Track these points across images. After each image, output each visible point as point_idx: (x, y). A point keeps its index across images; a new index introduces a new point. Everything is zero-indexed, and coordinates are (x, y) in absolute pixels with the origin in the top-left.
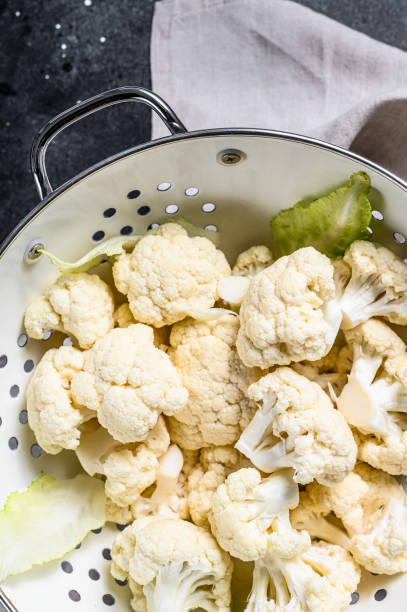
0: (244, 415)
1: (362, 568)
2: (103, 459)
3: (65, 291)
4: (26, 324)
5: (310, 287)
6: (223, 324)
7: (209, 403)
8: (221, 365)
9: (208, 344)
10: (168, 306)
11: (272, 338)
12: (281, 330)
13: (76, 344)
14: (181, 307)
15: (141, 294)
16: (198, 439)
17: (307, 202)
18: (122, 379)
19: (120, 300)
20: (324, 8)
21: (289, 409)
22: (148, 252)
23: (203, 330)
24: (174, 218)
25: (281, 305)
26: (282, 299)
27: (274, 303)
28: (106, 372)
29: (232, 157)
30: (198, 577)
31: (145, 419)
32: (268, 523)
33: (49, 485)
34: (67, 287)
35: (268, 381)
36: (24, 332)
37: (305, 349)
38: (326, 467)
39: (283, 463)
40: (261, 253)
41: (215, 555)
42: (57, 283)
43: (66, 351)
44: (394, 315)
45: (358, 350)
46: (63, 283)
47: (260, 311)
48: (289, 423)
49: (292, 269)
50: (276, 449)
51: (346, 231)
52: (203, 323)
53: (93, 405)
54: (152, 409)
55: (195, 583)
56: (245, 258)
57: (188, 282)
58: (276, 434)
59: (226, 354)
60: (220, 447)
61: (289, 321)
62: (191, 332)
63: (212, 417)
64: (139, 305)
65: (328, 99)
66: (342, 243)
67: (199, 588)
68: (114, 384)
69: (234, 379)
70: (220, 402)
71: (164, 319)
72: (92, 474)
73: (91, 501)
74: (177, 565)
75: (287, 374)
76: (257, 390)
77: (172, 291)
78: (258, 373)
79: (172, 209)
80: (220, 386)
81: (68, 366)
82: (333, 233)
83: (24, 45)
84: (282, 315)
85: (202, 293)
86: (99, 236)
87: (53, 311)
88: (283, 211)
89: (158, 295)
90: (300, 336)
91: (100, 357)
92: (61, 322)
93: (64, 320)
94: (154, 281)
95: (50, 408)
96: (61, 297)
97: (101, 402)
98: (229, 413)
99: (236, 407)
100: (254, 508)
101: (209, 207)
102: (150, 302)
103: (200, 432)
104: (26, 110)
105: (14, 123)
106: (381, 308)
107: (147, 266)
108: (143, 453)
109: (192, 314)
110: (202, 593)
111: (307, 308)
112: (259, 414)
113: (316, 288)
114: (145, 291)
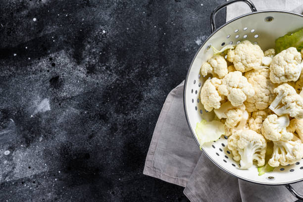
0: (271, 99)
2: (226, 113)
3: (216, 61)
4: (203, 70)
5: (294, 59)
6: (264, 71)
7: (260, 95)
8: (264, 83)
9: (261, 77)
10: (248, 65)
11: (283, 72)
12: (287, 71)
13: (217, 76)
14: (251, 65)
15: (239, 61)
16: (254, 108)
17: (289, 34)
18: (236, 86)
19: (230, 64)
21: (288, 95)
22: (241, 48)
23: (257, 73)
24: (246, 39)
25: (286, 63)
26: (287, 61)
27: (284, 63)
28: (231, 84)
29: (270, 19)
30: (258, 147)
32: (280, 130)
33: (205, 122)
34: (215, 59)
35: (281, 87)
36: (200, 73)
37: (293, 77)
38: (300, 112)
39: (285, 112)
40: (273, 51)
41: (264, 140)
42: (213, 58)
43: (215, 79)
47: (279, 65)
48: (288, 99)
49: (288, 53)
50: (283, 108)
52: (257, 71)
53: (226, 94)
55: (256, 150)
56: (267, 52)
57: (254, 58)
58: (283, 103)
59: (265, 80)
60: (261, 110)
61: (289, 67)
62: (253, 74)
63: (260, 100)
64: (238, 65)
67: (256, 153)
68: (233, 87)
69: (268, 87)
70: (264, 94)
71: (245, 69)
72: (220, 118)
74: (252, 142)
75: (287, 85)
76: (278, 90)
77: (249, 60)
78: (277, 85)
79: (245, 36)
80: (264, 90)
81: (216, 83)
84: (287, 66)
85: (258, 61)
86: (223, 44)
87: (212, 66)
88: (280, 37)
89: (245, 62)
90: (293, 72)
91: (228, 80)
92: (213, 70)
93: (215, 69)
94: (244, 57)
95: (213, 95)
96: (214, 62)
97: (229, 93)
98: (266, 98)
99: (268, 96)
100: (276, 126)
101: (256, 36)
102: (242, 64)
103: (255, 105)
107: (241, 53)
108: (238, 110)
109: (255, 68)
110: (256, 154)
111: (294, 65)
112: (277, 98)
113: (296, 59)
114: (240, 61)
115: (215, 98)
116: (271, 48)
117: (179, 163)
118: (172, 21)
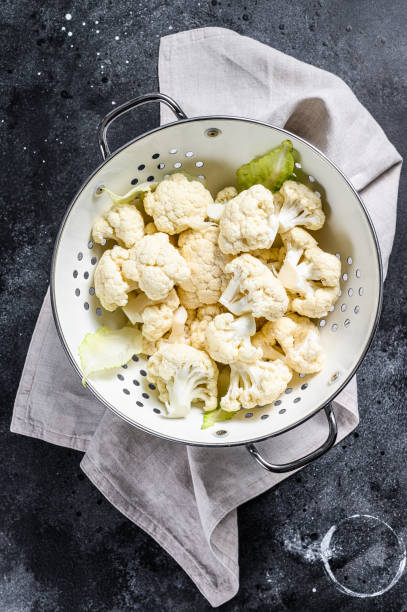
0: (224, 284)
1: (293, 371)
2: (141, 313)
3: (117, 215)
4: (94, 234)
5: (260, 207)
6: (210, 231)
7: (203, 277)
8: (209, 255)
9: (201, 244)
10: (178, 221)
11: (238, 234)
12: (243, 231)
13: (124, 245)
14: (186, 221)
15: (161, 214)
16: (196, 300)
17: (257, 159)
18: (152, 262)
19: (148, 220)
20: (268, 40)
21: (249, 276)
22: (165, 190)
23: (198, 235)
24: (179, 170)
25: (244, 217)
26: (244, 213)
27: (239, 216)
28: (144, 259)
29: (213, 133)
30: (197, 378)
31: (167, 284)
32: (238, 343)
33: (107, 332)
34: (117, 212)
35: (237, 261)
36: (92, 239)
37: (258, 241)
38: (270, 308)
39: (246, 309)
40: (231, 191)
41: (208, 362)
42: (112, 209)
43: (117, 249)
44: (310, 224)
45: (289, 245)
46: (115, 209)
47: (231, 221)
48: (249, 284)
49: (250, 196)
50: (242, 300)
51: (280, 175)
52: (198, 231)
53: (136, 278)
54: (171, 278)
55: (199, 380)
56: (221, 195)
57: (189, 207)
58: (242, 292)
59: (212, 248)
60: (210, 305)
61: (248, 225)
62: (191, 237)
63: (204, 285)
64: (161, 222)
65: (271, 98)
66: (278, 183)
67: (198, 386)
68: (148, 265)
69: (217, 262)
70: (209, 275)
71: (175, 229)
72: (134, 323)
73: (133, 341)
74: (187, 367)
75: (248, 257)
76: (231, 267)
77: (180, 212)
78: (231, 257)
79: (178, 165)
80: (208, 267)
81: (120, 258)
82: (273, 177)
83: (76, 66)
84: (244, 223)
85: (198, 213)
86: (135, 182)
87: (110, 226)
88: (244, 165)
89: (172, 215)
90: (254, 233)
91: (139, 251)
92: (114, 233)
93: (116, 230)
94: (169, 207)
95: (110, 281)
96: (114, 217)
97: (141, 276)
98: (214, 283)
99: (218, 280)
100: (230, 335)
101: (199, 164)
102: (166, 219)
103: (197, 297)
104: (79, 107)
105: (71, 116)
106: (301, 220)
107: (165, 198)
108: (164, 308)
109: (192, 226)
110: (200, 389)
111: (258, 218)
112: (232, 282)
113: (263, 207)
114: (164, 213)
115: (114, 287)
116: (228, 186)
117: (77, 407)
118: (57, 136)
